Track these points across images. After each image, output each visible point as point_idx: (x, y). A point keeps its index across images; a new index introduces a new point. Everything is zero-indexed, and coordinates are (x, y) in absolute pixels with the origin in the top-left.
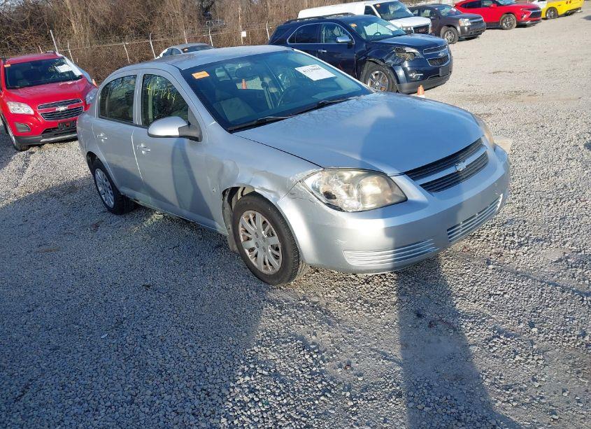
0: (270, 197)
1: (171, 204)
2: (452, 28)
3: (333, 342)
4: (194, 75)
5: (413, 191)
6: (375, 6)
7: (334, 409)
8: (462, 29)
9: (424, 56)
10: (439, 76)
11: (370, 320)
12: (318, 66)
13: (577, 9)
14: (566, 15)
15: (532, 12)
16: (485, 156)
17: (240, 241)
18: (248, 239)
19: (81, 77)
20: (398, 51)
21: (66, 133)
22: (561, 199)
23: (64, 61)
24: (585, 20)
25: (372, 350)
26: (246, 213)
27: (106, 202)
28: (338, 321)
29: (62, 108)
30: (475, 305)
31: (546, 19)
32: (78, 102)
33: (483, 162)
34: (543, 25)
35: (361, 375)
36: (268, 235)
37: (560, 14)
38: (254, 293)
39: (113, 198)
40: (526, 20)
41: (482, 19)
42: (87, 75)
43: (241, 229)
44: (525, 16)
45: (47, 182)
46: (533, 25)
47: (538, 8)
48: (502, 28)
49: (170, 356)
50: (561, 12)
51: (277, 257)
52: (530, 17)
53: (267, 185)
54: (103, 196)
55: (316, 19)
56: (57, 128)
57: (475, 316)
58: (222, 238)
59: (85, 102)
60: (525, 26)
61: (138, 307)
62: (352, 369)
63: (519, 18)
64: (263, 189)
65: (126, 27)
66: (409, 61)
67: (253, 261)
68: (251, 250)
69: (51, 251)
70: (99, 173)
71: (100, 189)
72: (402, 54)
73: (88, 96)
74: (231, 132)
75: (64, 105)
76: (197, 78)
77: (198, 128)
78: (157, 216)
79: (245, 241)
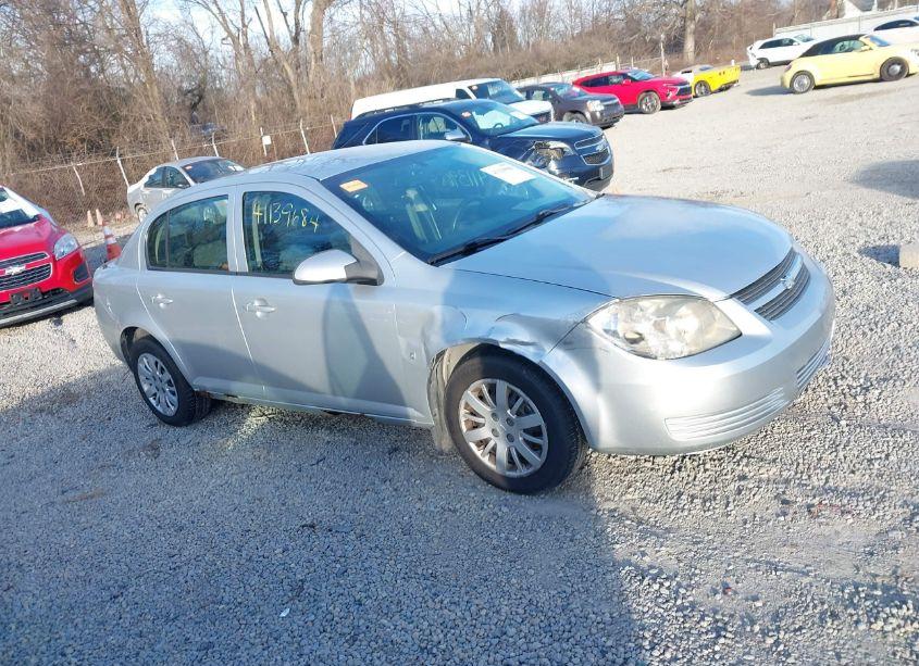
0: (529, 353)
1: (310, 390)
2: (579, 115)
3: (679, 561)
4: (344, 186)
5: (747, 321)
6: (470, 88)
7: (749, 653)
8: (593, 115)
9: (577, 151)
10: (599, 179)
11: (716, 520)
12: (507, 165)
13: (734, 82)
14: (721, 90)
15: (679, 88)
16: (804, 269)
17: (460, 430)
18: (476, 426)
19: (37, 218)
20: (540, 147)
21: (26, 310)
22: (876, 325)
23: (4, 195)
24: (749, 96)
25: (747, 561)
26: (473, 386)
27: (159, 408)
28: (668, 530)
29: (15, 270)
30: (856, 477)
31: (696, 97)
32: (43, 257)
33: (804, 279)
34: (695, 105)
35: (755, 599)
36: (518, 414)
37: (713, 89)
38: (505, 509)
39: (175, 399)
40: (674, 98)
41: (617, 100)
42: (45, 214)
43: (462, 411)
44: (671, 94)
45: (16, 391)
46: (682, 105)
47: (685, 83)
48: (642, 113)
49: (426, 623)
50: (714, 87)
51: (535, 447)
52: (678, 95)
53: (523, 335)
54: (151, 399)
55: (406, 108)
56: (9, 303)
57: (866, 492)
58: (422, 433)
59: (54, 257)
60: (672, 107)
61: (316, 560)
62: (735, 593)
63: (663, 96)
64: (514, 342)
65: (70, 140)
66: (555, 159)
67: (486, 460)
68: (483, 443)
69: (92, 497)
70: (146, 362)
71: (146, 388)
72: (544, 152)
73: (57, 246)
74: (436, 263)
75: (19, 264)
76: (350, 190)
77: (372, 264)
78: (254, 421)
79: (468, 430)
